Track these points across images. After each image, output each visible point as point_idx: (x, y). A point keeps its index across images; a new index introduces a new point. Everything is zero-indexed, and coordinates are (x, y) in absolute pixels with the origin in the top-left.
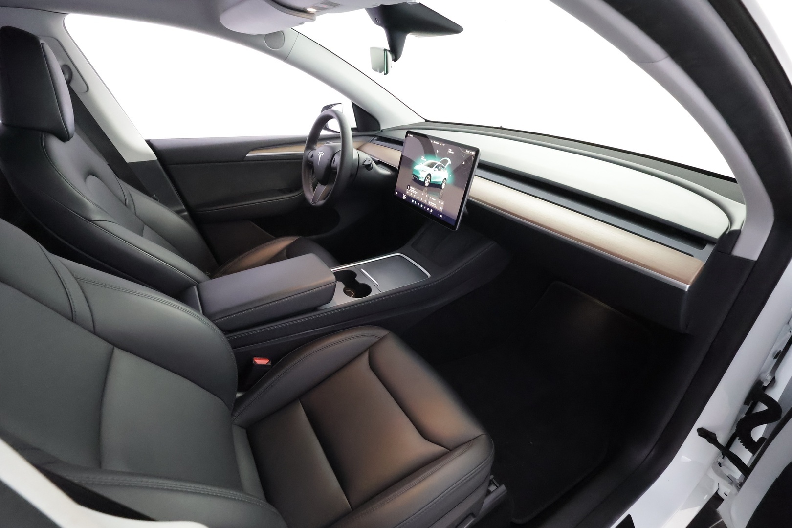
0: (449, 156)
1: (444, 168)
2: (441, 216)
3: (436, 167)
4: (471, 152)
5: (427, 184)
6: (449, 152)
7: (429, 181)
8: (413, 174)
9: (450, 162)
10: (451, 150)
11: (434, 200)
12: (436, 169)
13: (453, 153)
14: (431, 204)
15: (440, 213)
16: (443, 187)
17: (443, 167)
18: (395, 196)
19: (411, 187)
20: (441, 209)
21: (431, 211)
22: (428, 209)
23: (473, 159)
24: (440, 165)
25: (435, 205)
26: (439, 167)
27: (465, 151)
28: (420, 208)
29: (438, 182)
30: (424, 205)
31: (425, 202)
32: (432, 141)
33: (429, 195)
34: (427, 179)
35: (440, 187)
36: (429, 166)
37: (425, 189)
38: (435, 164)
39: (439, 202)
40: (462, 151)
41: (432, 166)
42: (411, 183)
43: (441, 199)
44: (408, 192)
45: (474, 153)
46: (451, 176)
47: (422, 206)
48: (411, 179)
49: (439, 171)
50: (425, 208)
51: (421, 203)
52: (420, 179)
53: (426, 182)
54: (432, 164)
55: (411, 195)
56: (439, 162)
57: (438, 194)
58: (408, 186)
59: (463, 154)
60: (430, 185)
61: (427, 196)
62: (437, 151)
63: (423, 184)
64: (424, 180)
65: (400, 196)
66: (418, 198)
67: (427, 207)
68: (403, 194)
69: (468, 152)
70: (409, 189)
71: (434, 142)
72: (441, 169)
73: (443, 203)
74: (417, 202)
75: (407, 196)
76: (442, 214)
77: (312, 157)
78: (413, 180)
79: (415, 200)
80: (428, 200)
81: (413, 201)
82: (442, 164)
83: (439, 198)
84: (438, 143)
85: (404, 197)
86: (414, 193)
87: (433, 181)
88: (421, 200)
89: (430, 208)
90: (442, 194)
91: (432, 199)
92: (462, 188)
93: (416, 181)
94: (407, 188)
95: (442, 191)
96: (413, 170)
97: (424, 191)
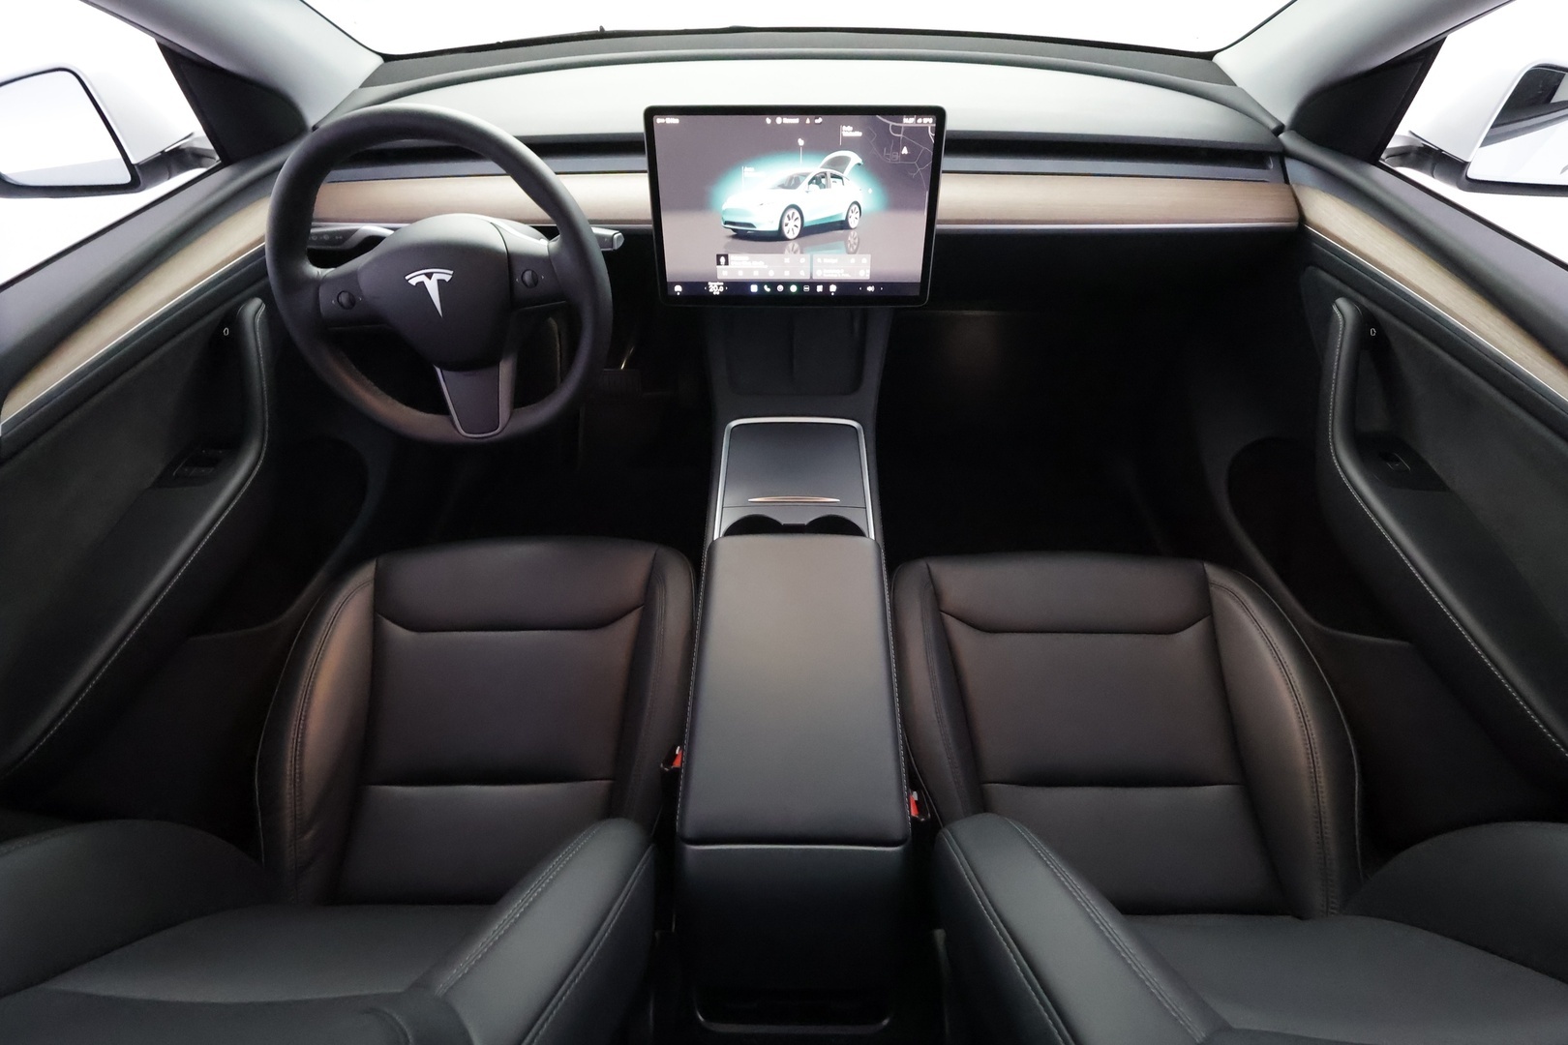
0: (849, 144)
1: (841, 178)
2: (870, 289)
3: (810, 182)
4: (920, 121)
5: (792, 230)
6: (845, 134)
7: (799, 223)
8: (726, 223)
9: (855, 158)
10: (850, 128)
11: (836, 261)
12: (814, 187)
13: (859, 134)
14: (820, 275)
15: (865, 284)
16: (853, 223)
17: (834, 176)
18: (683, 295)
19: (731, 257)
20: (863, 275)
21: (833, 288)
22: (820, 289)
23: (931, 134)
24: (824, 176)
25: (842, 271)
26: (823, 181)
27: (901, 122)
28: (786, 294)
29: (831, 217)
30: (800, 284)
31: (803, 275)
32: (768, 121)
33: (808, 256)
34: (786, 220)
35: (844, 225)
36: (782, 186)
37: (790, 244)
38: (805, 175)
39: (853, 259)
40: (891, 123)
41: (793, 183)
42: (726, 247)
43: (855, 253)
44: (725, 273)
45: (930, 120)
46: (870, 191)
47: (794, 289)
48: (722, 237)
49: (823, 190)
50: (807, 289)
51: (787, 284)
52: (760, 228)
53: (785, 229)
54: (791, 178)
55: (740, 275)
56: (814, 166)
57: (842, 243)
58: (719, 256)
59: (897, 130)
60: (807, 231)
61: (803, 259)
62: (801, 142)
63: (778, 236)
64: (775, 228)
65: (696, 290)
66: (772, 275)
67: (813, 284)
68: (706, 284)
69: (908, 121)
70: (727, 263)
71: (779, 120)
72: (833, 184)
73: (865, 260)
74: (773, 284)
75: (727, 283)
76: (871, 284)
77: (352, 302)
78: (734, 237)
79: (760, 284)
80: (812, 269)
81: (754, 289)
82: (829, 171)
83: (849, 253)
84: (795, 120)
85: (715, 289)
86: (750, 267)
87: (810, 218)
88: (787, 275)
89: (826, 284)
90: (857, 241)
91: (826, 261)
92: (919, 208)
93: (746, 235)
94: (719, 263)
95: (852, 232)
96: (725, 212)
97: (786, 251)
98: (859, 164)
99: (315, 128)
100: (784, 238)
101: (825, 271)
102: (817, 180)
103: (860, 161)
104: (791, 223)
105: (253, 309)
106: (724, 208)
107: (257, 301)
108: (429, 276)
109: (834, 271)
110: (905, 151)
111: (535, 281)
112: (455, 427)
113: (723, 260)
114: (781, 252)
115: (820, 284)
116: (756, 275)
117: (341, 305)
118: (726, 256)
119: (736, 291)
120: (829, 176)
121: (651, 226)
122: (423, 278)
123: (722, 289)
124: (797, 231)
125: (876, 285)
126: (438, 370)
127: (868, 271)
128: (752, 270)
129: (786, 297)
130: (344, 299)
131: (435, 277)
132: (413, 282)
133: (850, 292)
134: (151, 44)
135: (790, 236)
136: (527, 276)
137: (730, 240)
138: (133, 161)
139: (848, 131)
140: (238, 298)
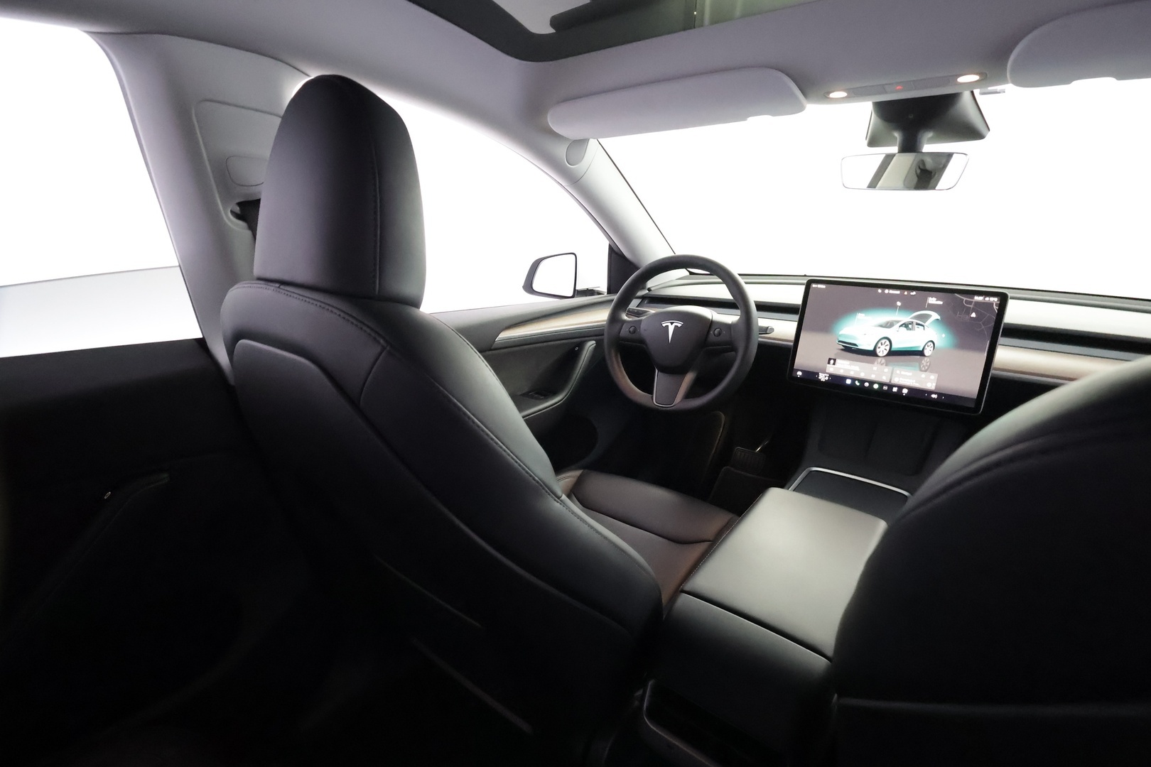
0: (932, 308)
1: (923, 326)
2: (934, 396)
3: (901, 326)
4: (987, 299)
5: (882, 351)
6: (930, 302)
7: (888, 348)
8: (839, 341)
9: (935, 316)
10: (934, 299)
11: (910, 374)
12: (903, 329)
13: (941, 303)
14: (896, 381)
15: (930, 392)
16: (927, 352)
17: (918, 324)
18: (801, 379)
19: (838, 361)
20: (930, 386)
21: (905, 391)
22: (895, 389)
23: (995, 307)
24: (912, 323)
25: (914, 381)
26: (910, 326)
27: (973, 298)
28: (870, 390)
29: (912, 347)
30: (881, 384)
31: (885, 379)
32: (880, 291)
33: (891, 368)
34: (879, 345)
35: (921, 353)
36: (881, 326)
37: (879, 359)
38: (898, 322)
39: (923, 375)
40: (965, 299)
41: (889, 325)
42: (835, 354)
43: (926, 371)
44: (831, 369)
45: (996, 299)
46: (944, 335)
47: (876, 386)
48: (836, 348)
49: (909, 331)
50: (885, 388)
51: (872, 383)
52: (860, 347)
53: (878, 350)
54: (888, 323)
55: (841, 372)
56: (906, 318)
57: (918, 364)
58: (830, 359)
59: (970, 303)
60: (892, 353)
61: (886, 370)
62: (899, 304)
63: (872, 353)
64: (871, 348)
65: (811, 377)
66: (862, 376)
67: (891, 386)
68: (818, 374)
69: (978, 298)
70: (834, 364)
71: (887, 291)
72: (916, 329)
73: (933, 377)
74: (862, 381)
75: (831, 376)
76: (935, 393)
77: (634, 332)
78: (842, 350)
79: (854, 380)
80: (891, 376)
81: (848, 382)
82: (915, 321)
83: (921, 371)
84: (898, 292)
85: (823, 377)
86: (849, 369)
87: (896, 346)
88: (873, 377)
89: (901, 388)
90: (928, 364)
91: (903, 373)
92: (980, 350)
93: (850, 350)
94: (829, 363)
95: (926, 358)
96: (840, 336)
97: (876, 363)
98: (938, 320)
99: (649, 290)
100: (877, 356)
101: (901, 379)
102: (906, 325)
103: (939, 317)
104: (883, 348)
105: (591, 345)
106: (841, 333)
107: (594, 342)
108: (672, 323)
109: (908, 380)
110: (974, 315)
111: (720, 334)
112: (652, 399)
113: (832, 362)
114: (872, 363)
115: (895, 386)
116: (852, 374)
117: (630, 332)
118: (835, 360)
119: (837, 381)
120: (914, 324)
121: (792, 344)
122: (669, 324)
123: (827, 378)
124: (886, 353)
125: (940, 394)
126: (657, 371)
127: (934, 384)
128: (850, 370)
129: (870, 391)
130: (631, 329)
131: (675, 324)
132: (664, 325)
133: (918, 396)
134: (606, 243)
135: (880, 354)
136: (716, 332)
137: (840, 351)
138: (577, 288)
139: (932, 300)
140: (587, 338)
